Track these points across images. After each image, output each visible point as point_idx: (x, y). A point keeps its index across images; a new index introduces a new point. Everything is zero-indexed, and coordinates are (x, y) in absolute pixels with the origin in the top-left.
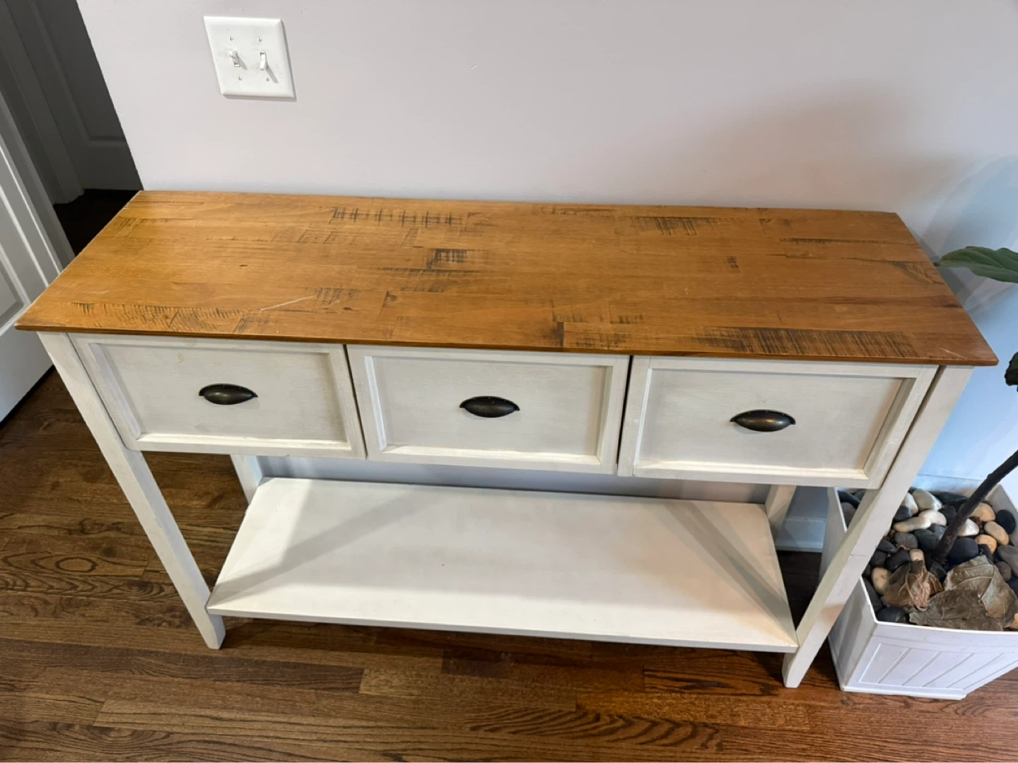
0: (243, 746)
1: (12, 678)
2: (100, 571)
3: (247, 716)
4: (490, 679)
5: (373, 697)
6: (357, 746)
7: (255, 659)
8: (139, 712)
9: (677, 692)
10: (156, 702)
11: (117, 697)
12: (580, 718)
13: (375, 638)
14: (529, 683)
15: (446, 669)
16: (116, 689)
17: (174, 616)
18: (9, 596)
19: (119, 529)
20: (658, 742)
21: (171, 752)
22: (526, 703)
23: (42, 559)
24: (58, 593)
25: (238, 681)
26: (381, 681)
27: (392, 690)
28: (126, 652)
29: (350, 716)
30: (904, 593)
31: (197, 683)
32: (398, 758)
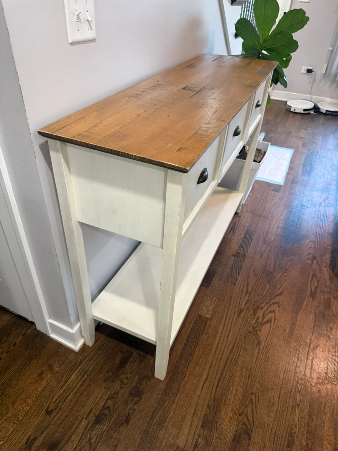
3: (208, 366)
5: (213, 313)
6: (233, 324)
8: (190, 423)
10: (187, 413)
11: (176, 437)
12: (237, 257)
15: (208, 286)
16: (171, 438)
20: (250, 243)
22: (228, 268)
25: (188, 368)
26: (206, 309)
27: (211, 306)
28: (146, 432)
29: (219, 324)
31: (182, 389)
32: (241, 311)
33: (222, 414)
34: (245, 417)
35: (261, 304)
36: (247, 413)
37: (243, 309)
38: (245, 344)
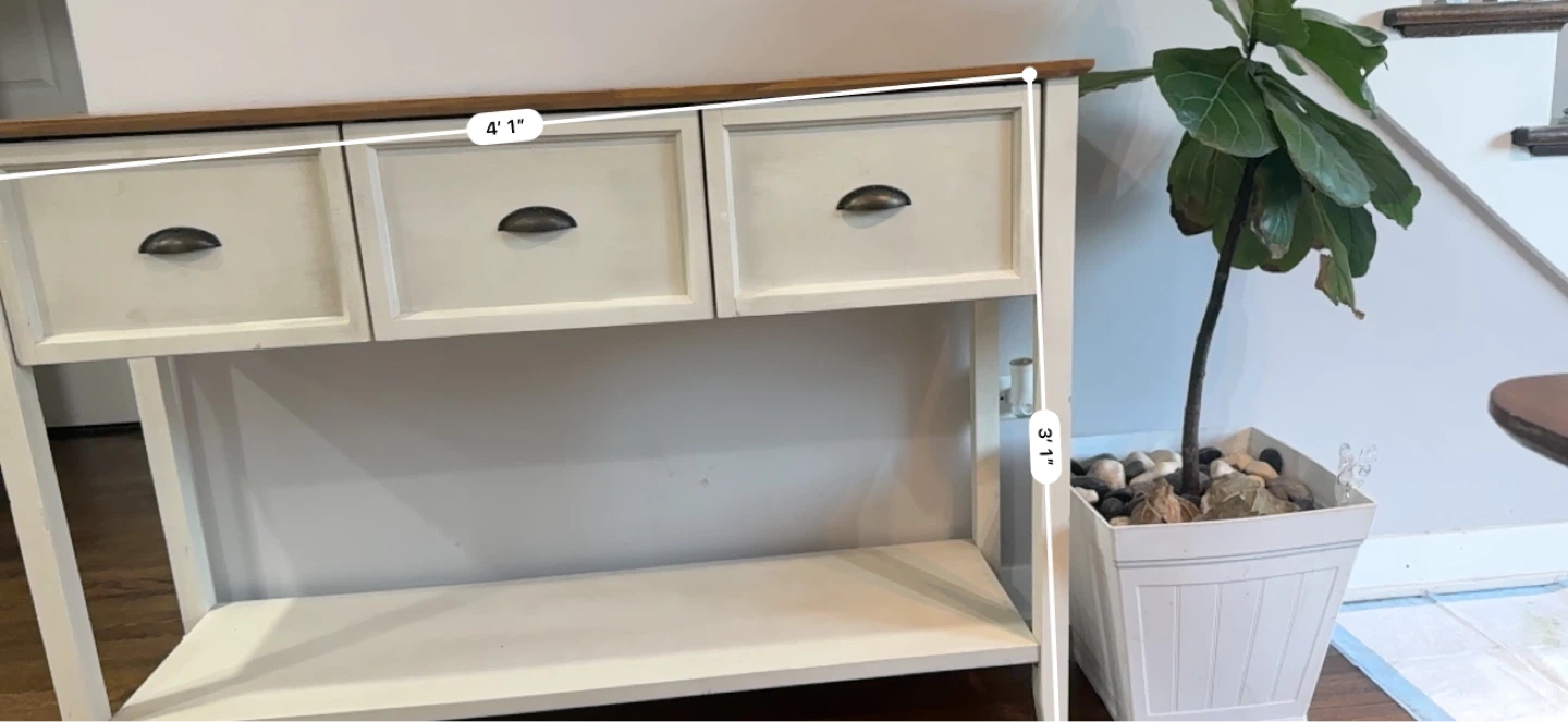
30: (1148, 514)
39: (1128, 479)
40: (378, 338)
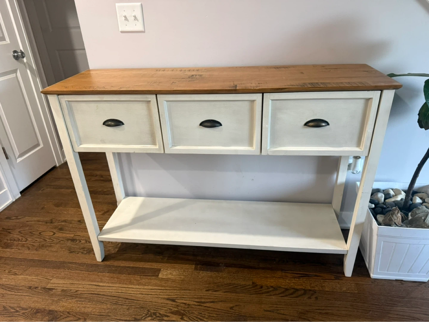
0: (108, 296)
1: (16, 271)
2: (56, 235)
3: (110, 285)
4: (215, 273)
5: (164, 279)
6: (156, 296)
7: (116, 265)
8: (66, 283)
9: (297, 278)
10: (73, 280)
11: (57, 278)
12: (254, 287)
13: (166, 258)
14: (232, 274)
15: (196, 269)
16: (57, 275)
17: (84, 251)
18: (19, 244)
19: (66, 222)
20: (289, 296)
21: (77, 297)
22: (230, 281)
23: (34, 231)
24: (39, 243)
25: (108, 273)
26: (168, 273)
27: (172, 276)
28: (64, 262)
29: (154, 285)
30: (390, 219)
31: (91, 273)
32: (173, 300)
33: (70, 301)
34: (66, 316)
35: (189, 318)
36: (69, 317)
37: (176, 302)
38: (134, 308)
39: (385, 199)
40: (166, 152)
